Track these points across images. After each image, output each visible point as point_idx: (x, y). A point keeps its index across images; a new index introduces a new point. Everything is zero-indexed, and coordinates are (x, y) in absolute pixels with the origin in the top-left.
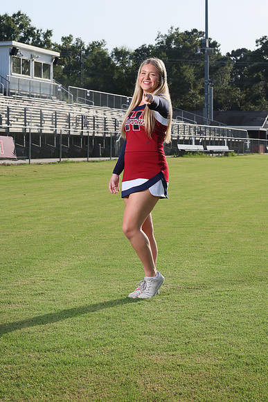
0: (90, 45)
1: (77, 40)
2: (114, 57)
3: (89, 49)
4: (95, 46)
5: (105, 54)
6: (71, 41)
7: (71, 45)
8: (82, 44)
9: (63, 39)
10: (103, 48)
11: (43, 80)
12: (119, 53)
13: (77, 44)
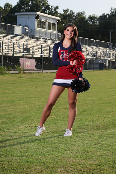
0: (77, 14)
1: (71, 11)
2: (89, 20)
3: (76, 16)
4: (80, 14)
5: (85, 18)
6: (68, 11)
7: (68, 14)
8: (73, 13)
9: (64, 11)
10: (84, 15)
11: (52, 31)
12: (92, 18)
13: (71, 13)
